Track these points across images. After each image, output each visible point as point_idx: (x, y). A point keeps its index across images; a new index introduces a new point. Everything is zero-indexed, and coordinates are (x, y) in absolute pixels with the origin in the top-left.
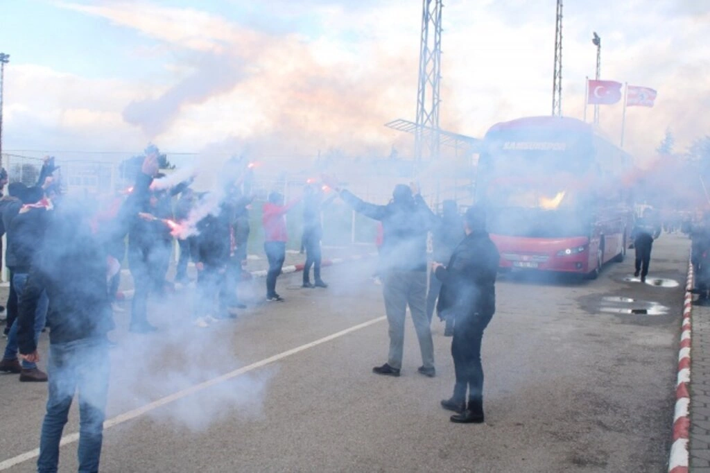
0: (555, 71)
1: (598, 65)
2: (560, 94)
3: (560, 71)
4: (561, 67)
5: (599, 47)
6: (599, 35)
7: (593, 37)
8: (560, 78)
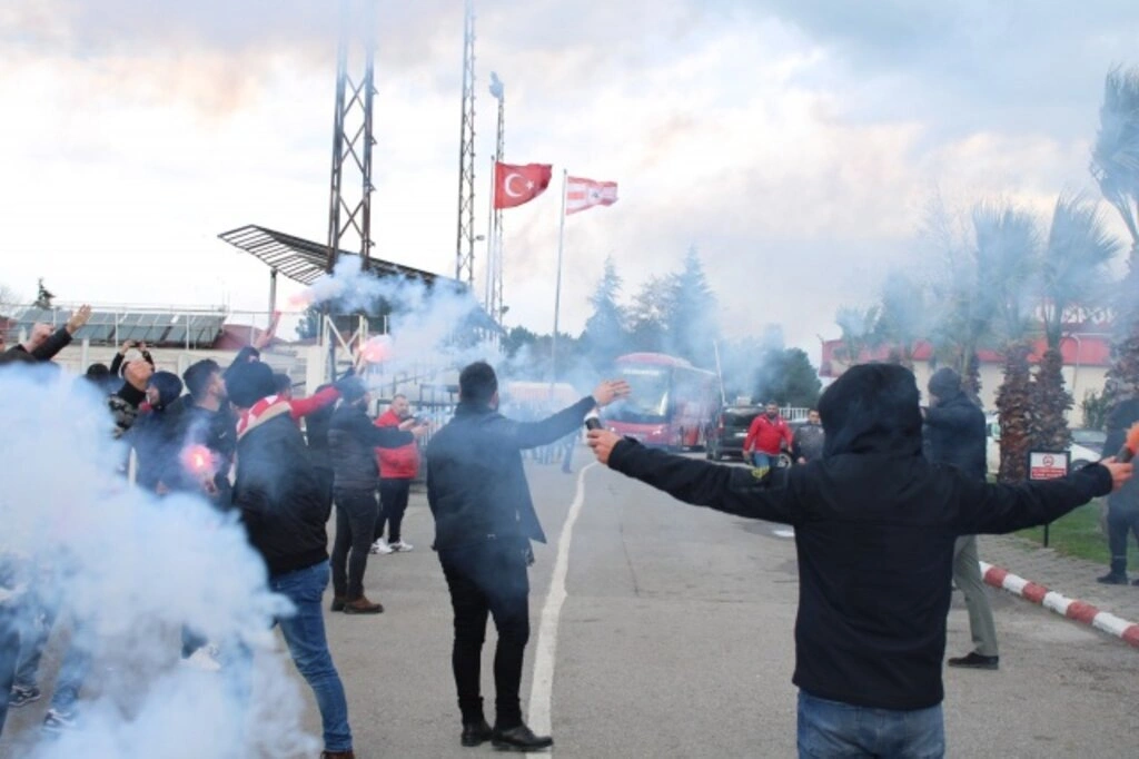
0: (463, 142)
1: (500, 135)
2: (471, 185)
3: (472, 141)
4: (473, 134)
5: (502, 101)
6: (502, 78)
7: (490, 82)
8: (473, 155)
